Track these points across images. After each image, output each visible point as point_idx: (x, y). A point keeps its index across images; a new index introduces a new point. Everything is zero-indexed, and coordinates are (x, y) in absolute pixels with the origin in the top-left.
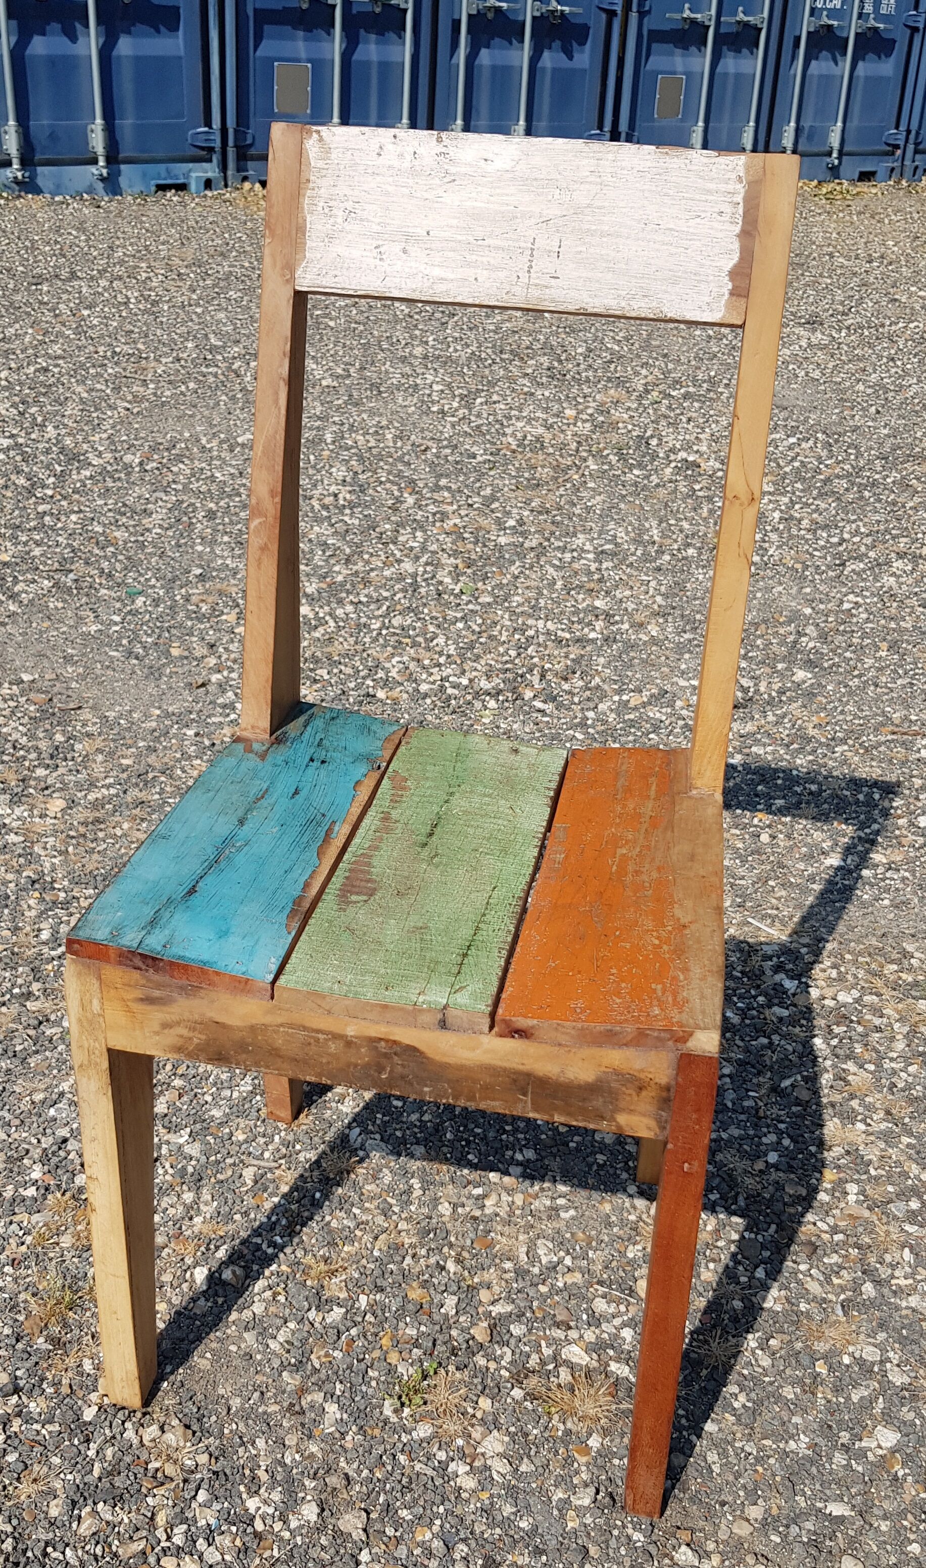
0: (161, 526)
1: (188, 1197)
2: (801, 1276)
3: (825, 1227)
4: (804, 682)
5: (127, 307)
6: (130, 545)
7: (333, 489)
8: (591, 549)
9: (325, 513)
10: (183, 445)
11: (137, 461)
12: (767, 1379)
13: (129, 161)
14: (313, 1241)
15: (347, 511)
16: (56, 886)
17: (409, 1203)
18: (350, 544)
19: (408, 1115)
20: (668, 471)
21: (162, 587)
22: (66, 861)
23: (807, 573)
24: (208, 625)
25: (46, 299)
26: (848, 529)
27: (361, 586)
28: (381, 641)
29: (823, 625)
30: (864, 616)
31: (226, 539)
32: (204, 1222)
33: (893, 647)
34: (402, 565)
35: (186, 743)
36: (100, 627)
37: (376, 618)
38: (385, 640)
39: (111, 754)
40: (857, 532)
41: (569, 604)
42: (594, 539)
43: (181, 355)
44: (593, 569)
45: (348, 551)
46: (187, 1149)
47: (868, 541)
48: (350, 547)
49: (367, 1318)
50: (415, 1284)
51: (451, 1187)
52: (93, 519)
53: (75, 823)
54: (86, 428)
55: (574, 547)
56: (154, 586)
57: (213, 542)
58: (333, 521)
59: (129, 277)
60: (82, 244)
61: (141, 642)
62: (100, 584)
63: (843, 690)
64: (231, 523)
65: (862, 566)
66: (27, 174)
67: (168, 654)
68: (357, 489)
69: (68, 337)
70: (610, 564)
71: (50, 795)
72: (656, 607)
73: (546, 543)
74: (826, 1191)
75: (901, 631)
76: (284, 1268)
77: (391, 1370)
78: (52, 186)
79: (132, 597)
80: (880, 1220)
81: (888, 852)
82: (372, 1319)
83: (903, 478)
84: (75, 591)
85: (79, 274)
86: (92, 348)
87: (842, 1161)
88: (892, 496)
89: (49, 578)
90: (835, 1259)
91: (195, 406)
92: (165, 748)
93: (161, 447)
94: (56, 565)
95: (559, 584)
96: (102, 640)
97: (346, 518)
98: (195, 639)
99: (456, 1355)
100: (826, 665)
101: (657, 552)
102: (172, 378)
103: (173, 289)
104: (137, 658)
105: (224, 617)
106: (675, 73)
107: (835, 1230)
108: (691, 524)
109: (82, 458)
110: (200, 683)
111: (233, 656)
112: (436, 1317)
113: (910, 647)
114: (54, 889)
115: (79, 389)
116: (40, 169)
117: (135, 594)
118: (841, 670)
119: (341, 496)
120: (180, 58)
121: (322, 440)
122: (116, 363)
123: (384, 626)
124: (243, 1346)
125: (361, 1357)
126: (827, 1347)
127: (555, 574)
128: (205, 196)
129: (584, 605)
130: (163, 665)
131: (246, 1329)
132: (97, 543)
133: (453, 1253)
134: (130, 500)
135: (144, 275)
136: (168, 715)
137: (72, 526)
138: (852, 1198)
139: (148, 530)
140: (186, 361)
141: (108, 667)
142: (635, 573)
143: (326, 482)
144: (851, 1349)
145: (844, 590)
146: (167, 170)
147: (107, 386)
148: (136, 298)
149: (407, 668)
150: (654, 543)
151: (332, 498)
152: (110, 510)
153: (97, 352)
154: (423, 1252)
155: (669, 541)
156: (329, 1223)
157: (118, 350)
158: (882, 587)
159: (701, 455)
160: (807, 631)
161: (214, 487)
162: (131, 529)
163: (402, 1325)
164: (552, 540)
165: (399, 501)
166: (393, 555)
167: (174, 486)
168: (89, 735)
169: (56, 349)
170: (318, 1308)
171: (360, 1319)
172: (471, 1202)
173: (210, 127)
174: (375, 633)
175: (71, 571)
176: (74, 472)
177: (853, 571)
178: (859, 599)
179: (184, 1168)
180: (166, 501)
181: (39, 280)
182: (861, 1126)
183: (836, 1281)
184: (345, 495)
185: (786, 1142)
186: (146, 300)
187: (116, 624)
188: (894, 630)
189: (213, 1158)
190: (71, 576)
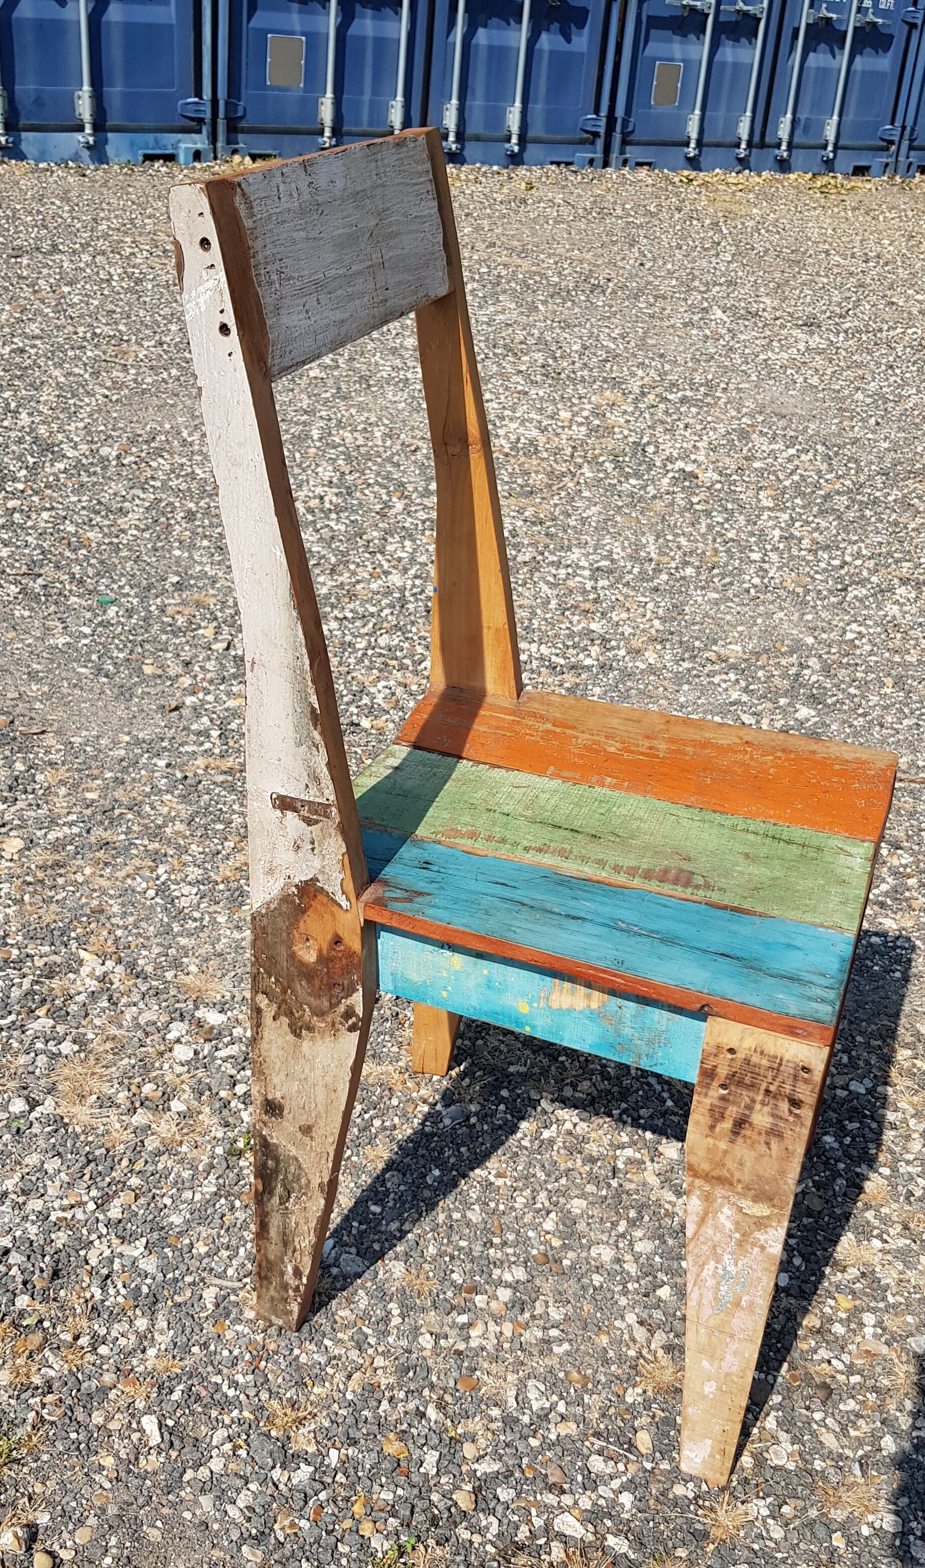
0: (137, 527)
1: (142, 1324)
2: (815, 1427)
3: (841, 1366)
4: (808, 720)
5: (110, 285)
6: (104, 547)
7: (319, 490)
8: (587, 565)
9: (310, 517)
10: (163, 438)
11: (114, 454)
12: (779, 1555)
13: (117, 130)
14: (280, 1380)
15: (333, 516)
16: (9, 941)
17: (386, 1333)
18: (334, 551)
19: (387, 1225)
20: (666, 481)
21: (136, 596)
22: (20, 913)
23: (808, 598)
24: (184, 640)
25: (25, 274)
26: (849, 551)
27: (347, 600)
28: (367, 662)
29: (825, 657)
30: (868, 648)
31: (205, 543)
32: (157, 1357)
33: (899, 683)
34: (390, 577)
35: (156, 774)
36: (68, 639)
37: (361, 636)
38: (371, 662)
39: (75, 786)
40: (858, 556)
41: (563, 626)
42: (589, 554)
43: (164, 339)
44: (588, 587)
45: (333, 560)
46: (142, 1264)
47: (871, 564)
48: (336, 555)
49: (337, 1478)
50: (392, 1436)
51: (433, 1313)
52: (65, 518)
53: (33, 867)
54: (61, 416)
55: (569, 562)
56: (128, 595)
57: (192, 547)
58: (318, 526)
59: (112, 252)
60: (66, 215)
61: (111, 658)
62: (70, 591)
63: (848, 730)
64: (211, 525)
65: (864, 592)
66: (11, 140)
67: (139, 672)
68: (344, 491)
69: (47, 315)
70: (606, 583)
71: (7, 834)
72: (653, 631)
73: (540, 558)
74: (841, 1321)
75: (905, 665)
76: (246, 1414)
77: (364, 1545)
78: (36, 153)
79: (104, 606)
80: (899, 1357)
81: (898, 917)
82: (344, 1480)
83: (904, 496)
84: (43, 599)
85: (61, 247)
86: (71, 328)
87: (858, 1285)
88: (894, 516)
89: (16, 583)
90: (851, 1405)
91: (177, 395)
92: (134, 780)
93: (140, 439)
94: (24, 569)
95: (553, 604)
96: (70, 654)
97: (332, 524)
98: (169, 655)
99: (437, 1526)
100: (829, 701)
101: (654, 569)
102: (154, 363)
103: (158, 266)
104: (107, 676)
105: (201, 632)
106: (673, 60)
107: (851, 1370)
108: (689, 541)
109: (56, 449)
110: (173, 706)
111: (209, 676)
112: (415, 1478)
113: (915, 684)
114: (7, 944)
115: (56, 373)
116: (24, 135)
117: (107, 603)
118: (845, 707)
119: (327, 499)
120: (171, 26)
121: (308, 436)
122: (96, 346)
123: (369, 646)
124: (198, 1512)
125: (331, 1527)
126: (846, 1514)
127: (549, 592)
128: (194, 168)
129: (580, 627)
130: (135, 684)
131: (203, 1491)
132: (69, 544)
133: (435, 1397)
134: (105, 498)
135: (129, 250)
136: (138, 742)
137: (43, 524)
138: (869, 1331)
139: (123, 531)
140: (169, 345)
141: (75, 686)
142: (632, 594)
143: (312, 483)
144: (871, 1518)
145: (846, 618)
146: (156, 141)
147: (86, 370)
148: (119, 275)
149: (393, 694)
150: (651, 560)
151: (317, 501)
152: (84, 508)
153: (76, 333)
154: (402, 1395)
155: (665, 559)
156: (298, 1357)
157: (98, 331)
158: (886, 616)
159: (699, 465)
160: (810, 663)
161: (194, 485)
162: (106, 530)
163: (376, 1488)
164: (546, 554)
165: (387, 505)
166: (381, 566)
167: (152, 483)
168: (52, 764)
169: (33, 328)
170: (284, 1467)
171: (329, 1480)
172: (453, 1333)
173: (201, 98)
174: (360, 653)
175: (40, 575)
176: (48, 464)
177: (856, 597)
178: (862, 629)
179: (138, 1288)
180: (143, 500)
181: (19, 251)
182: (877, 1243)
183: (853, 1433)
184: (331, 498)
185: (797, 1261)
186: (130, 278)
187: (86, 636)
188: (899, 664)
189: (170, 1275)
190: (40, 581)
